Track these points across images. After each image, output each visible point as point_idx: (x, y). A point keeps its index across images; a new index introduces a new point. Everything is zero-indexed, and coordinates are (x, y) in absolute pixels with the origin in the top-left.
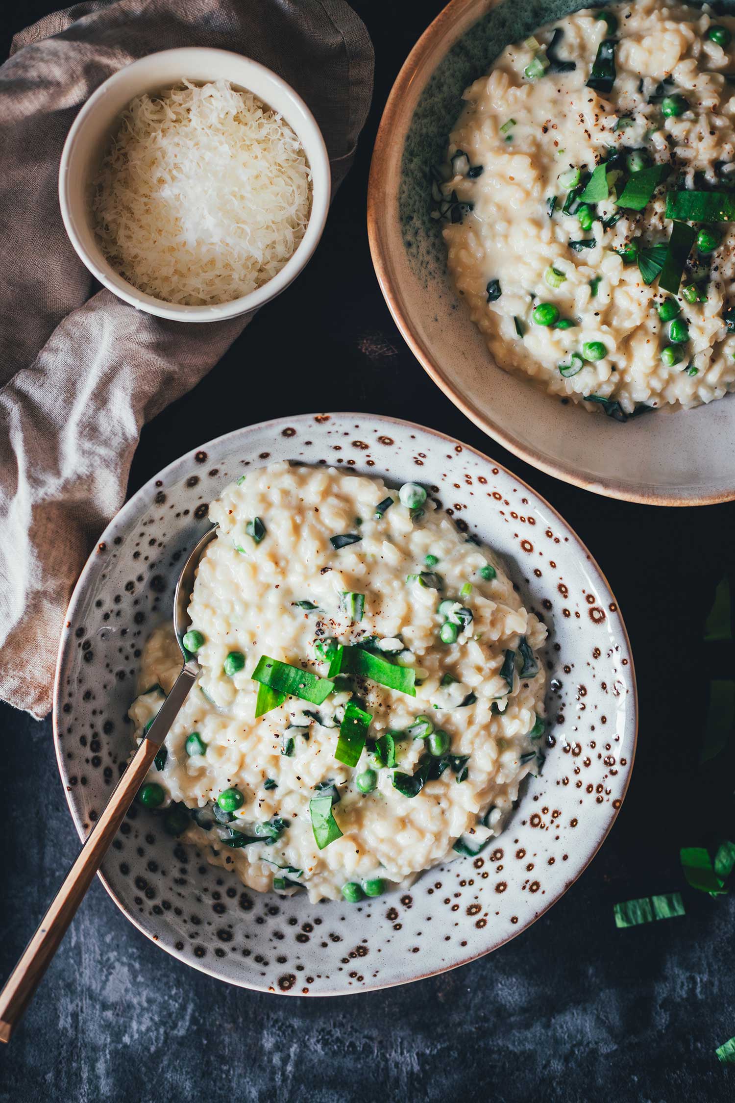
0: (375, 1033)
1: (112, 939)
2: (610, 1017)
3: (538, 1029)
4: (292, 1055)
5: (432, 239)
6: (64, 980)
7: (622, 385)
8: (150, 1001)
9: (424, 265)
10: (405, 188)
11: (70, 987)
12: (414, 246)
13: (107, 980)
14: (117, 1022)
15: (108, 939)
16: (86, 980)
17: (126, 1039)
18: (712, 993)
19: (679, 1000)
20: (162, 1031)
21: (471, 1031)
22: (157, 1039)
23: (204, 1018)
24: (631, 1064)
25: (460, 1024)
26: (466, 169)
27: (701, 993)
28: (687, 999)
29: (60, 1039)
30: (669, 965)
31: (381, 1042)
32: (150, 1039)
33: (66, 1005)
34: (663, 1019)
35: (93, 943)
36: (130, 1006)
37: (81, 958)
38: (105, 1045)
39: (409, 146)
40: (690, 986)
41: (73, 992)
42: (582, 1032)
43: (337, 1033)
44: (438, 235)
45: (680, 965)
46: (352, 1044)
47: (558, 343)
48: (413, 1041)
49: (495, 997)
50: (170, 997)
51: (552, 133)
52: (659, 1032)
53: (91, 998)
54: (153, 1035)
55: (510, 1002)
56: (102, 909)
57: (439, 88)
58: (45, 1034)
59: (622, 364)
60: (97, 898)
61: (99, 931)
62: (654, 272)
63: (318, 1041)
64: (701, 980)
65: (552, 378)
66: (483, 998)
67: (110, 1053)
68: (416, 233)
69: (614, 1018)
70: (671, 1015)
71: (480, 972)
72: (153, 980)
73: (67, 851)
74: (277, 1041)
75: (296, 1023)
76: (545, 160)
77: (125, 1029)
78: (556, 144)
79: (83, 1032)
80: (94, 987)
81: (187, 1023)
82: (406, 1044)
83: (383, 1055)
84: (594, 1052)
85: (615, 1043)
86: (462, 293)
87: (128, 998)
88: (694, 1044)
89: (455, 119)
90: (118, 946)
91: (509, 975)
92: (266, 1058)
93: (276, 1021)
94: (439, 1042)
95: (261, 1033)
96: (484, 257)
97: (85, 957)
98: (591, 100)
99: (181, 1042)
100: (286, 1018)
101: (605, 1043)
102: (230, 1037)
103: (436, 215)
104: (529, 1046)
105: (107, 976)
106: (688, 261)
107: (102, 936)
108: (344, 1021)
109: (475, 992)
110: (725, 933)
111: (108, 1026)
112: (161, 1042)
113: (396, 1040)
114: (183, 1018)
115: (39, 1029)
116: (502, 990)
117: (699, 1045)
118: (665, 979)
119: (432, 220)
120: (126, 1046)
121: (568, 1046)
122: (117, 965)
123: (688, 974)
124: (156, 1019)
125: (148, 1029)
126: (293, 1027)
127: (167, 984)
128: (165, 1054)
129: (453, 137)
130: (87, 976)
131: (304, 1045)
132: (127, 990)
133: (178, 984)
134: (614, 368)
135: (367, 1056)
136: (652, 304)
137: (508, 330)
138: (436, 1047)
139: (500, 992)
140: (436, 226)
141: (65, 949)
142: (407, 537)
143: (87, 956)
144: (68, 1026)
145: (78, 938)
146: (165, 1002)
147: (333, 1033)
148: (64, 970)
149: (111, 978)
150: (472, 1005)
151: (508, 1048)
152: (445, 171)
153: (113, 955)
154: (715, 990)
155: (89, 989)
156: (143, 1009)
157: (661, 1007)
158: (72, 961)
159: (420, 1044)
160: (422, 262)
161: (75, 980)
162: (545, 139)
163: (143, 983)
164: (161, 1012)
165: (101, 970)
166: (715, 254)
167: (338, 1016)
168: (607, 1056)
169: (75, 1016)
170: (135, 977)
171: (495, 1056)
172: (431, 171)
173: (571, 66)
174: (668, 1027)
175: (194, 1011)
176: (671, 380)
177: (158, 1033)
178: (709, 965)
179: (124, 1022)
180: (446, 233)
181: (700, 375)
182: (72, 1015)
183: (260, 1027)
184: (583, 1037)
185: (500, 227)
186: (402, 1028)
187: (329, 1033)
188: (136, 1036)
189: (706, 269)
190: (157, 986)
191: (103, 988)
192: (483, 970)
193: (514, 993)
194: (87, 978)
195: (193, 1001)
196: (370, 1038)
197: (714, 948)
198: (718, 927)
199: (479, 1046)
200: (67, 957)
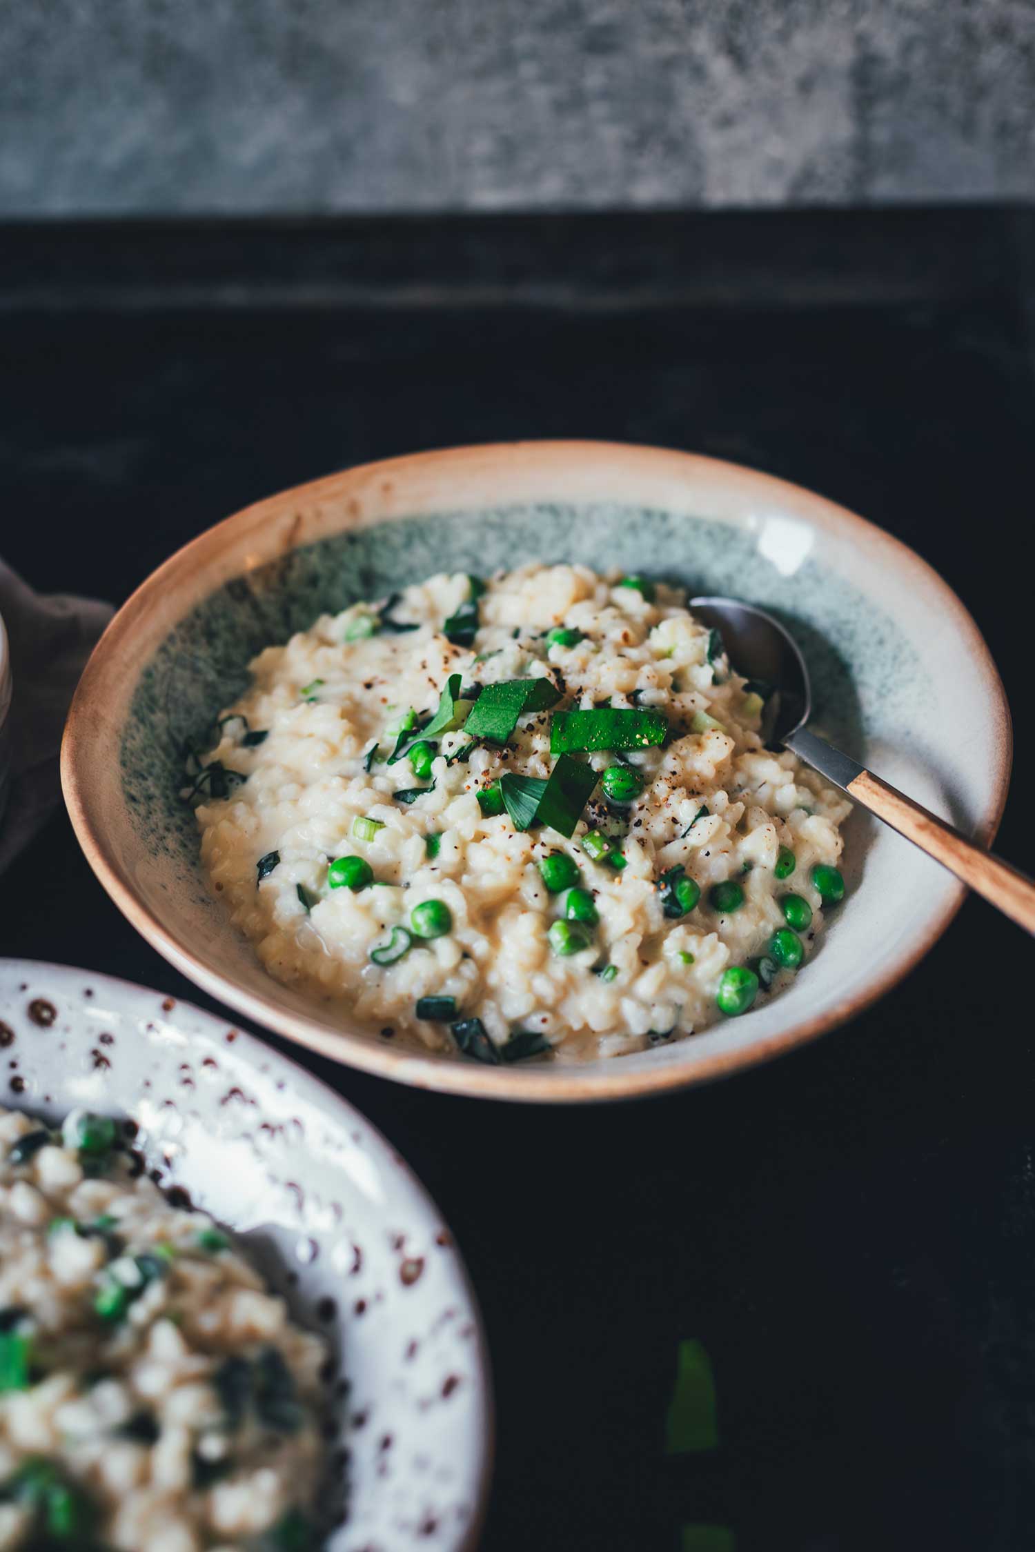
5: (176, 816)
7: (482, 990)
9: (157, 835)
10: (136, 735)
12: (142, 806)
26: (242, 733)
44: (191, 820)
47: (368, 909)
51: (379, 691)
57: (208, 636)
59: (480, 946)
62: (531, 811)
65: (361, 985)
68: (148, 796)
76: (366, 718)
78: (384, 700)
96: (258, 828)
106: (590, 809)
119: (182, 801)
134: (466, 955)
136: (529, 859)
137: (287, 906)
142: (68, 1190)
160: (153, 830)
162: (367, 697)
166: (636, 805)
172: (186, 742)
173: (412, 627)
176: (568, 987)
180: (200, 812)
181: (623, 978)
185: (289, 790)
189: (622, 823)
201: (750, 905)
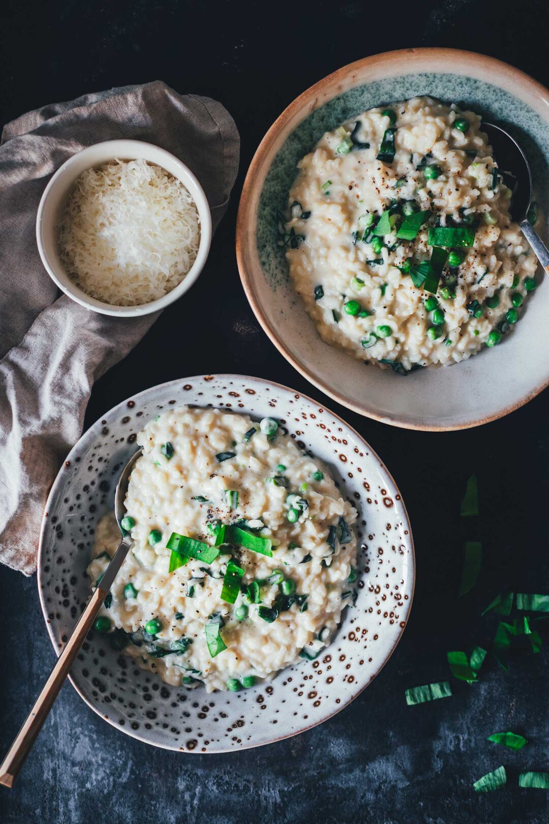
0: (251, 777)
1: (78, 720)
2: (405, 764)
3: (357, 772)
4: (197, 793)
5: (279, 259)
6: (47, 748)
7: (403, 352)
8: (103, 760)
9: (274, 276)
10: (261, 227)
11: (51, 752)
12: (267, 264)
13: (75, 746)
14: (82, 774)
15: (75, 719)
16: (61, 747)
17: (88, 785)
18: (470, 747)
19: (449, 751)
20: (111, 779)
21: (313, 775)
22: (109, 784)
23: (139, 771)
24: (419, 794)
25: (307, 770)
26: (300, 213)
27: (463, 746)
28: (454, 751)
29: (45, 786)
30: (442, 729)
31: (255, 784)
32: (104, 785)
33: (48, 764)
34: (438, 765)
35: (65, 722)
36: (90, 763)
37: (58, 732)
38: (74, 790)
39: (262, 200)
40: (456, 742)
41: (53, 755)
42: (386, 774)
43: (227, 778)
44: (283, 256)
45: (449, 728)
46: (236, 785)
47: (361, 326)
48: (276, 782)
49: (329, 753)
50: (117, 757)
51: (355, 190)
52: (437, 773)
53: (64, 758)
54: (105, 782)
55: (339, 755)
56: (71, 700)
57: (282, 162)
58: (35, 783)
59: (402, 339)
60: (68, 693)
61: (69, 714)
62: (421, 280)
63: (214, 784)
64: (463, 739)
65: (358, 348)
66: (321, 753)
67: (77, 795)
68: (268, 256)
69: (407, 765)
70: (444, 762)
71: (319, 736)
72: (105, 746)
73: (48, 662)
74: (187, 785)
75: (200, 772)
76: (351, 207)
77: (87, 778)
78: (358, 197)
79: (60, 781)
80: (66, 751)
81: (128, 774)
82: (271, 784)
83: (257, 792)
84: (394, 787)
85: (408, 781)
86: (299, 293)
87: (89, 758)
88: (459, 780)
89: (292, 180)
90: (82, 724)
91: (338, 738)
92: (180, 796)
93: (187, 771)
94: (293, 782)
95: (176, 779)
96: (313, 271)
97: (60, 731)
98: (379, 169)
99: (125, 786)
100: (193, 769)
101: (402, 781)
102: (157, 782)
103: (281, 243)
104: (352, 784)
105: (75, 744)
106: (443, 272)
107: (71, 718)
108: (231, 770)
109: (316, 749)
110: (478, 707)
111: (76, 777)
112: (111, 786)
113: (265, 783)
114: (125, 770)
115: (31, 780)
116: (333, 747)
117: (462, 781)
118: (440, 738)
119: (278, 247)
120: (88, 790)
121: (377, 784)
122: (81, 736)
123: (454, 735)
124: (108, 771)
125: (103, 779)
126: (197, 775)
127: (114, 748)
128: (114, 795)
129: (291, 192)
130: (62, 744)
131: (205, 786)
132: (88, 753)
133: (122, 748)
134: (397, 341)
135: (247, 793)
136: (420, 300)
137: (329, 318)
138: (291, 786)
139: (332, 749)
140: (281, 251)
141: (47, 727)
142: (265, 453)
143: (61, 731)
144: (50, 777)
145: (56, 719)
146: (113, 760)
147: (223, 778)
148: (46, 741)
149: (77, 745)
150: (314, 758)
151: (338, 785)
152: (287, 215)
153: (79, 730)
154: (473, 745)
155: (63, 753)
156: (99, 765)
157: (437, 756)
158: (52, 735)
159: (281, 785)
160: (272, 274)
161: (53, 747)
162: (350, 194)
163: (99, 748)
164: (110, 767)
165: (71, 740)
166: (461, 267)
167: (227, 767)
168: (403, 790)
169: (54, 771)
170: (94, 744)
171: (330, 791)
172: (277, 214)
173: (367, 146)
174: (442, 770)
175: (132, 766)
176: (435, 348)
177: (109, 781)
178: (468, 728)
179: (87, 774)
180: (288, 255)
181: (453, 344)
182: (52, 770)
183: (176, 775)
184: (387, 778)
185: (322, 251)
186: (268, 774)
187: (221, 778)
188: (95, 783)
189: (455, 277)
190: (107, 750)
191: (72, 752)
192: (321, 735)
193: (341, 749)
194: (62, 746)
195: (132, 759)
196: (248, 781)
197: (471, 717)
198: (473, 704)
199: (319, 785)
200: (49, 732)
201: (501, 304)
